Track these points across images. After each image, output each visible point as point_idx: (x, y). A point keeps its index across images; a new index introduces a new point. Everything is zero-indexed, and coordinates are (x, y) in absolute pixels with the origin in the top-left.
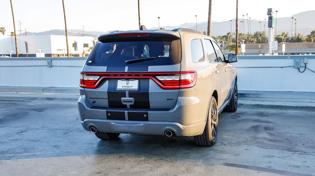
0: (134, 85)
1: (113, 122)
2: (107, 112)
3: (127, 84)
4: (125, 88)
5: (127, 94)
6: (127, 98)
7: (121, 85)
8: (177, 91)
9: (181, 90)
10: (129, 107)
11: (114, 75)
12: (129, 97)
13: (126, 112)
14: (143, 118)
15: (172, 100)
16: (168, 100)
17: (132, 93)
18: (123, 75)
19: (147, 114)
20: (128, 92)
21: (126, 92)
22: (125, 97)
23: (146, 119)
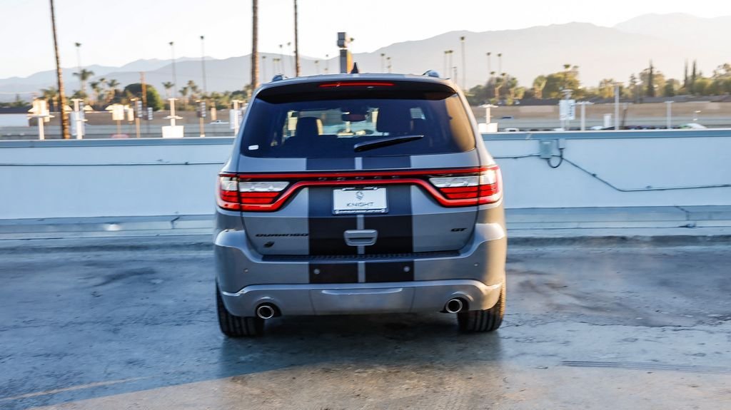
0: (375, 200)
1: (326, 290)
2: (312, 267)
3: (360, 198)
4: (354, 207)
5: (360, 223)
6: (361, 231)
7: (344, 201)
8: (474, 209)
9: (482, 207)
10: (361, 251)
11: (329, 179)
12: (366, 228)
13: (361, 263)
14: (402, 274)
15: (462, 230)
16: (453, 230)
17: (372, 220)
18: (353, 178)
19: (411, 264)
20: (362, 216)
21: (358, 216)
22: (355, 228)
23: (409, 277)
